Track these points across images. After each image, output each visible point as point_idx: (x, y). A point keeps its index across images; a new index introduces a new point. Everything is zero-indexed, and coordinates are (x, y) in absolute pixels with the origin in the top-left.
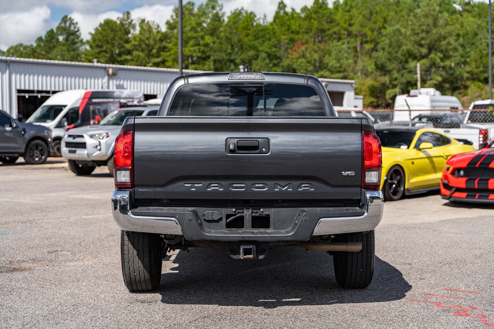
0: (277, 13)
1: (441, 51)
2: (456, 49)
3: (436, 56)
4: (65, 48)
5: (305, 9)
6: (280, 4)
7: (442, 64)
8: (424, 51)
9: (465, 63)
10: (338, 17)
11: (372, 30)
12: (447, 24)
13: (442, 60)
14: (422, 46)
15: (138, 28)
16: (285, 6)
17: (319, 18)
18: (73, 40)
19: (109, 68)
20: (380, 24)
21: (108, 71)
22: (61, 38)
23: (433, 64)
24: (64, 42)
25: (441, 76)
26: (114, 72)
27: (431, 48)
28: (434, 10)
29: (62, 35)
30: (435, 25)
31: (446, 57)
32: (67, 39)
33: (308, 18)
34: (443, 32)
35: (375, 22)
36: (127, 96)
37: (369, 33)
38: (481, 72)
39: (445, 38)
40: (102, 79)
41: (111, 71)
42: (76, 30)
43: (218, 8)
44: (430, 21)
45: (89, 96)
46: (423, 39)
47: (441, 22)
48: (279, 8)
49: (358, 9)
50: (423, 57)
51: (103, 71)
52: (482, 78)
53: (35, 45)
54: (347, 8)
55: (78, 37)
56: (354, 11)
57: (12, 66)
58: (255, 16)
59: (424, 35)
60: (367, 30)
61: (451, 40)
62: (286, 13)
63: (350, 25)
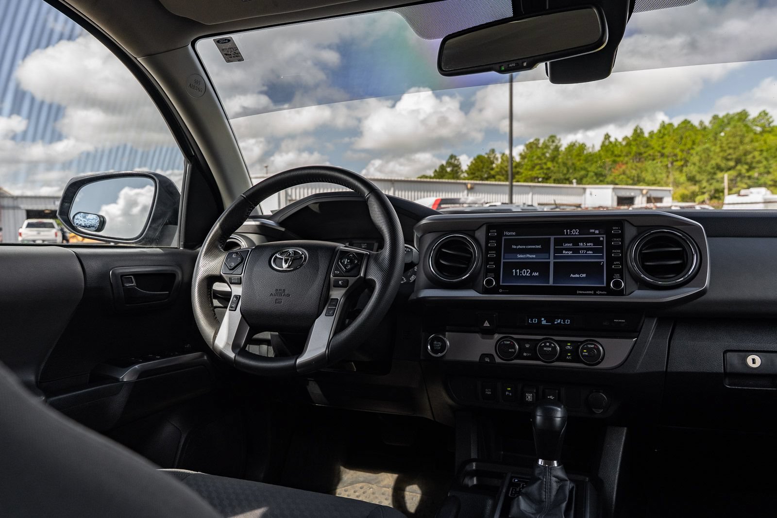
0: (603, 143)
1: (747, 163)
2: (759, 162)
3: (743, 169)
4: (451, 173)
5: (626, 138)
6: (605, 135)
7: (747, 174)
8: (732, 164)
9: (769, 173)
10: (654, 143)
11: (682, 151)
12: (752, 141)
13: (748, 170)
14: (728, 160)
15: (500, 160)
16: (609, 137)
17: (637, 144)
18: (457, 170)
19: (468, 183)
20: (689, 145)
21: (467, 186)
22: (449, 170)
23: (740, 174)
25: (746, 183)
26: (472, 186)
27: (738, 161)
28: (741, 131)
29: (449, 167)
30: (741, 142)
31: (751, 168)
32: (452, 171)
33: (629, 144)
34: (749, 147)
35: (685, 145)
36: (471, 202)
37: (680, 154)
39: (750, 153)
40: (463, 192)
41: (469, 186)
42: (458, 163)
43: (557, 141)
44: (738, 139)
45: (439, 202)
46: (730, 154)
47: (747, 140)
48: (605, 139)
49: (669, 136)
50: (729, 169)
51: (464, 186)
54: (661, 135)
55: (460, 168)
56: (666, 137)
57: (396, 184)
58: (585, 146)
59: (731, 151)
60: (677, 151)
61: (756, 154)
62: (611, 142)
63: (663, 148)
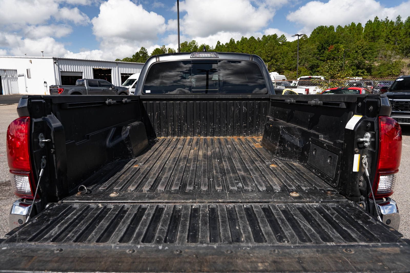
0: (217, 45)
1: (275, 59)
2: (280, 58)
3: (274, 61)
4: (142, 59)
5: (227, 44)
6: (218, 42)
7: (275, 64)
8: (269, 59)
9: (283, 63)
10: (239, 47)
11: (251, 52)
12: (277, 49)
13: (276, 62)
14: (268, 57)
15: (168, 51)
16: (220, 43)
17: (232, 47)
18: (145, 56)
20: (253, 49)
22: (141, 55)
23: (272, 64)
24: (142, 57)
25: (275, 68)
27: (272, 58)
28: (273, 44)
30: (273, 49)
31: (277, 61)
32: (143, 56)
33: (228, 47)
34: (276, 52)
35: (252, 49)
37: (249, 52)
38: (289, 66)
39: (277, 54)
42: (146, 52)
43: (196, 44)
44: (272, 48)
46: (269, 54)
47: (275, 48)
48: (218, 43)
49: (245, 44)
50: (269, 61)
52: (289, 69)
53: (132, 58)
54: (242, 43)
55: (147, 55)
56: (244, 44)
57: (118, 64)
58: (209, 46)
59: (269, 53)
60: (248, 52)
61: (279, 55)
62: (220, 45)
63: (243, 50)
